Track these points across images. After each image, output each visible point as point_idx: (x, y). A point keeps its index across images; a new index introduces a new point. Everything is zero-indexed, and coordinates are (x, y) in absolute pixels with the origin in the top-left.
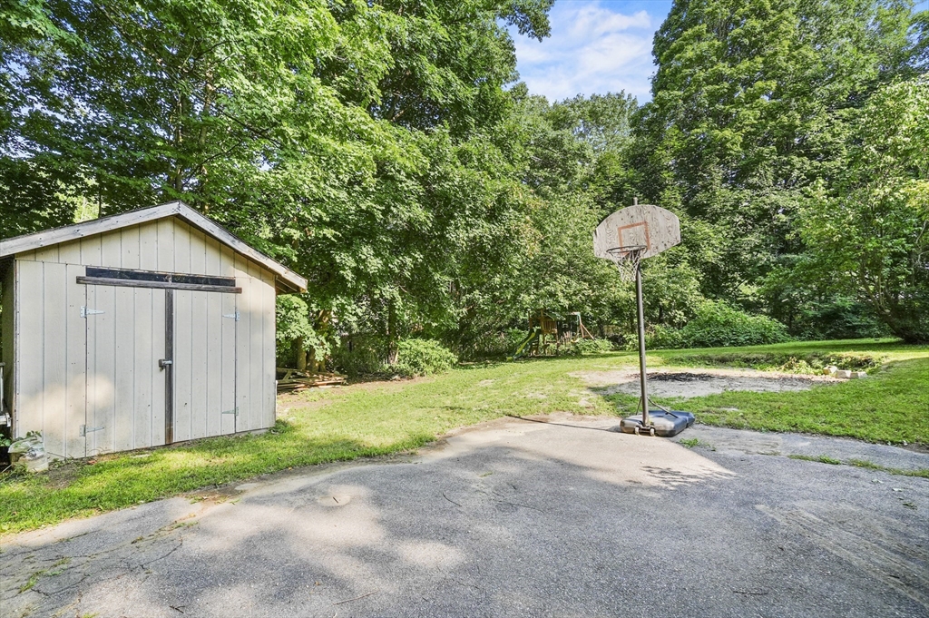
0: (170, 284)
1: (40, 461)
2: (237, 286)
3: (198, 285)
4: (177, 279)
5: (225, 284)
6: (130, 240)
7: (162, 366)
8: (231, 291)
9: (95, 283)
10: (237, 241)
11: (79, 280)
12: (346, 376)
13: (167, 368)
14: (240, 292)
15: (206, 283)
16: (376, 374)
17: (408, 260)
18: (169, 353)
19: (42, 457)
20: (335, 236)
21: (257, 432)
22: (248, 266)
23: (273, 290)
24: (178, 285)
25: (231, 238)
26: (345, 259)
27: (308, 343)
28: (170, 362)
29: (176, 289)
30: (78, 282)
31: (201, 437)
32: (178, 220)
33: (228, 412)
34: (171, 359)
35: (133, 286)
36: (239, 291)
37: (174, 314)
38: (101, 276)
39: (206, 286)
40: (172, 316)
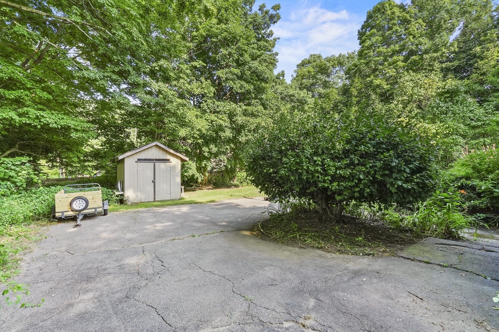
0: (155, 161)
3: (161, 161)
4: (156, 160)
5: (168, 160)
6: (146, 152)
7: (153, 182)
8: (169, 162)
12: (214, 187)
13: (154, 182)
16: (227, 186)
17: (228, 147)
18: (154, 179)
19: (130, 201)
20: (202, 142)
21: (176, 200)
22: (173, 156)
23: (180, 162)
26: (205, 149)
27: (196, 176)
30: (136, 162)
31: (162, 200)
32: (156, 146)
33: (168, 194)
35: (147, 163)
36: (171, 162)
38: (140, 161)
39: (163, 161)
40: (155, 169)
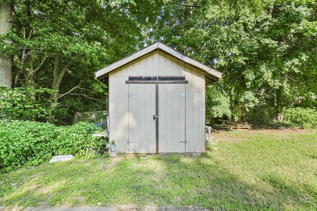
0: (157, 81)
1: (113, 152)
2: (186, 80)
3: (168, 81)
4: (160, 79)
5: (182, 80)
6: (143, 63)
7: (154, 118)
8: (183, 83)
9: (131, 83)
10: (184, 56)
11: (127, 82)
12: (252, 125)
13: (156, 119)
14: (188, 83)
15: (172, 80)
16: (269, 125)
18: (157, 113)
19: (114, 151)
21: (196, 154)
22: (191, 70)
23: (204, 80)
24: (160, 81)
25: (181, 55)
28: (157, 116)
29: (160, 83)
30: (126, 83)
31: (170, 152)
33: (182, 142)
34: (158, 116)
35: (144, 83)
37: (159, 95)
38: (133, 80)
39: (172, 81)
40: (158, 95)
